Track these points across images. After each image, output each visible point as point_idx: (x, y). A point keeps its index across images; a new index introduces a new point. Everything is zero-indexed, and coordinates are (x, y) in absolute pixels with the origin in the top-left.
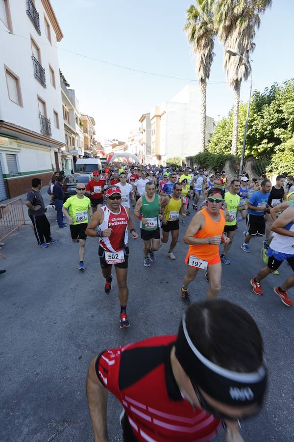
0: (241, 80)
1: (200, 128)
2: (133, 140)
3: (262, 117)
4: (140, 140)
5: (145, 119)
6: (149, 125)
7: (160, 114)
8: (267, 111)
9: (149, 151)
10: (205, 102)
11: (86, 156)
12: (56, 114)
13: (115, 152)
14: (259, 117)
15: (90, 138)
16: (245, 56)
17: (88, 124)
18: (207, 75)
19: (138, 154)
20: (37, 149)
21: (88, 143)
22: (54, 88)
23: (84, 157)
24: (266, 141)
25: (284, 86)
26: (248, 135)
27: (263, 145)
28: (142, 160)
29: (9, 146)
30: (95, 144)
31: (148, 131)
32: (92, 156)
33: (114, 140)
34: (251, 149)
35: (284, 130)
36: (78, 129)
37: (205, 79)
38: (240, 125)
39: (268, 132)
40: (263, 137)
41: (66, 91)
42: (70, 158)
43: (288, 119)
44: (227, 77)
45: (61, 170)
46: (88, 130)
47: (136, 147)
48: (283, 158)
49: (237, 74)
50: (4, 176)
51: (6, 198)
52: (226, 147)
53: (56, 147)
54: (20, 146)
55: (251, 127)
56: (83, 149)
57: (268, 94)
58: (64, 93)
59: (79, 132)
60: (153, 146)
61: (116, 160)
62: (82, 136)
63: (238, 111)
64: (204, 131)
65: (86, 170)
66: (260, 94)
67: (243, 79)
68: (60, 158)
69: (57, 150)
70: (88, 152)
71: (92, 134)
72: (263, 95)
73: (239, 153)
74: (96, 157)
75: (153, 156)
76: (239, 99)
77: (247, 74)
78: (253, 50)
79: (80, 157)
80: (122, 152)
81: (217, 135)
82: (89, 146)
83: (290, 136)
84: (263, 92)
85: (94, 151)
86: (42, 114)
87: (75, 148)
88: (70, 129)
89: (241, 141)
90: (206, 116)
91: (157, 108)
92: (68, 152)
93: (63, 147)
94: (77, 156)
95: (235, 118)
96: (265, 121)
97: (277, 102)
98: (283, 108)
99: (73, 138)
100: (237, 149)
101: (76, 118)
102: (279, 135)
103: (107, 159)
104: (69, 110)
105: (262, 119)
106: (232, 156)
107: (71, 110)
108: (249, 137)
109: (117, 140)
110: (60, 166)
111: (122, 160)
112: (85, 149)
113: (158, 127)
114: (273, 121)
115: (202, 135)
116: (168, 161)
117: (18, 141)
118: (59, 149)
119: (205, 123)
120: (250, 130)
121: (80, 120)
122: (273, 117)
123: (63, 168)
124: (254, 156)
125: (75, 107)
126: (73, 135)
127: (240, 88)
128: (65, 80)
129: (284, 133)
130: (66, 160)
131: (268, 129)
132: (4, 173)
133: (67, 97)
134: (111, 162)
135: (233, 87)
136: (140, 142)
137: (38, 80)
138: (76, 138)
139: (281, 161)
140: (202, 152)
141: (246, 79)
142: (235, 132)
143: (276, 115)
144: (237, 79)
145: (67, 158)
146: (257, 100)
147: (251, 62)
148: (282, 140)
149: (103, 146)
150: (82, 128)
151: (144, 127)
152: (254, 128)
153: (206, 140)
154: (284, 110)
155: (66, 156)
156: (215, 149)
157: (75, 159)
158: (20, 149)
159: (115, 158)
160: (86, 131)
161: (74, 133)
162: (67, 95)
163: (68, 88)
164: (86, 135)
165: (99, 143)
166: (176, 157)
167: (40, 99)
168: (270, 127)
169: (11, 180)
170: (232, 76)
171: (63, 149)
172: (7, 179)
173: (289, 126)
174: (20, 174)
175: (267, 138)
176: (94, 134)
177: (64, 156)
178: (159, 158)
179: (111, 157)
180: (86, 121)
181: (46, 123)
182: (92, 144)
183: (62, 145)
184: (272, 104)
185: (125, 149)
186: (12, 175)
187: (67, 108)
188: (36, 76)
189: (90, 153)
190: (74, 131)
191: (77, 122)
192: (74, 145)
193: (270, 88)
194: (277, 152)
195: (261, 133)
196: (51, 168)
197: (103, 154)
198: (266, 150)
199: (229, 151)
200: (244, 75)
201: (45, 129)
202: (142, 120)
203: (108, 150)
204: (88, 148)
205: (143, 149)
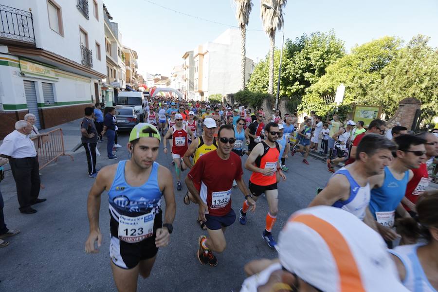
0: (275, 29)
1: (240, 69)
2: (176, 76)
3: (294, 62)
4: (183, 76)
5: (189, 57)
6: (192, 62)
7: (203, 53)
8: (299, 57)
9: (191, 87)
10: (245, 45)
11: (128, 89)
12: (98, 45)
13: (158, 87)
14: (292, 62)
15: (132, 71)
16: (279, 10)
17: (130, 57)
18: (246, 21)
19: (181, 89)
20: (77, 80)
21: (130, 76)
22: (97, 21)
23: (125, 89)
24: (297, 83)
25: (311, 38)
26: (283, 77)
27: (295, 86)
28: (185, 95)
29: (46, 75)
30: (137, 78)
31: (192, 68)
32: (134, 89)
33: (157, 75)
34: (285, 89)
35: (312, 74)
36: (120, 61)
37: (245, 25)
38: (275, 68)
39: (299, 75)
40: (295, 80)
41: (109, 23)
42: (111, 90)
43: (315, 66)
44: (264, 25)
45: (101, 101)
46: (131, 63)
47: (179, 83)
48: (311, 98)
49: (272, 24)
50: (39, 105)
51: (40, 128)
52: (264, 87)
53: (96, 78)
54: (58, 75)
55: (285, 70)
56: (124, 82)
57: (298, 43)
58: (107, 26)
59: (121, 65)
60: (196, 83)
61: (159, 94)
62: (124, 69)
63: (273, 55)
64: (244, 71)
65: (129, 103)
66: (292, 43)
67: (277, 29)
68: (100, 90)
69: (97, 81)
70: (129, 85)
71: (134, 68)
72: (295, 43)
73: (275, 93)
74: (138, 91)
75: (196, 92)
76: (274, 45)
77: (280, 24)
78: (285, 5)
79: (121, 89)
80: (165, 87)
81: (256, 75)
82: (131, 79)
83: (317, 80)
84: (294, 41)
85: (136, 84)
86: (84, 45)
87: (116, 81)
88: (111, 62)
89: (277, 82)
90: (245, 58)
91: (201, 47)
92: (109, 83)
93: (104, 78)
94: (119, 89)
95: (271, 61)
96: (297, 66)
97: (306, 51)
98: (311, 56)
99: (115, 71)
100: (274, 89)
101: (119, 51)
102: (308, 78)
103: (150, 93)
104: (111, 42)
105: (294, 64)
106: (269, 94)
107: (114, 42)
108: (283, 79)
109: (160, 75)
110: (100, 98)
111: (164, 94)
112: (127, 82)
113: (201, 65)
114: (303, 66)
115: (242, 75)
116: (211, 98)
117: (56, 70)
118: (99, 81)
119: (245, 64)
120: (285, 72)
121: (122, 53)
122: (303, 63)
123: (103, 100)
124: (289, 96)
125: (117, 40)
126: (115, 68)
127: (274, 36)
128: (108, 13)
129: (313, 77)
130: (107, 92)
131: (299, 73)
132: (38, 102)
133: (109, 30)
134: (153, 96)
135: (268, 35)
136: (183, 78)
137: (81, 12)
138: (118, 71)
139: (309, 101)
140: (242, 90)
141: (280, 29)
142: (271, 74)
143: (305, 61)
144: (272, 28)
145: (107, 90)
146: (290, 47)
147: (283, 15)
148: (311, 82)
149: (145, 80)
150: (124, 61)
151: (188, 64)
152: (288, 71)
153: (246, 80)
154: (312, 58)
155: (107, 88)
156: (254, 88)
157: (116, 91)
158: (58, 79)
159: (157, 93)
160: (128, 64)
161: (116, 65)
162: (110, 28)
163: (110, 20)
164: (128, 68)
165: (141, 77)
166: (218, 94)
167: (82, 30)
168: (301, 71)
169: (46, 110)
170: (268, 25)
171: (104, 81)
172: (42, 108)
173: (316, 71)
174: (56, 104)
175: (299, 81)
176: (136, 67)
177: (104, 88)
178: (202, 94)
179: (153, 91)
180: (129, 54)
181: (87, 54)
182: (134, 77)
183: (103, 77)
184: (302, 52)
185: (168, 84)
186: (48, 104)
187: (109, 41)
188: (79, 7)
189: (132, 86)
190: (117, 64)
191: (119, 55)
192: (115, 77)
193: (300, 38)
194: (307, 93)
195: (294, 76)
196: (91, 100)
197: (146, 88)
198: (298, 90)
199: (266, 90)
200: (278, 25)
201: (86, 60)
202: (185, 57)
203: (150, 85)
204: (130, 81)
205: (186, 84)
